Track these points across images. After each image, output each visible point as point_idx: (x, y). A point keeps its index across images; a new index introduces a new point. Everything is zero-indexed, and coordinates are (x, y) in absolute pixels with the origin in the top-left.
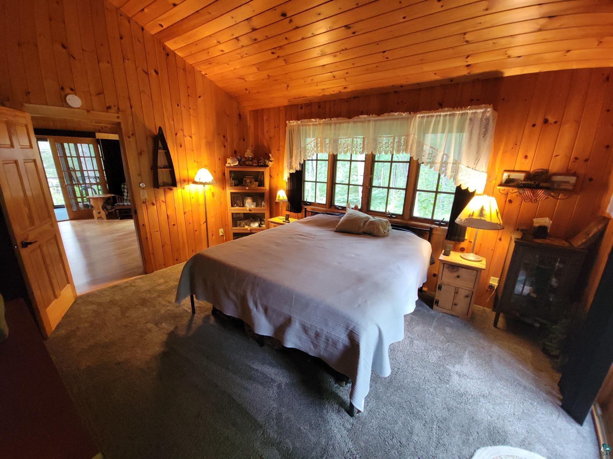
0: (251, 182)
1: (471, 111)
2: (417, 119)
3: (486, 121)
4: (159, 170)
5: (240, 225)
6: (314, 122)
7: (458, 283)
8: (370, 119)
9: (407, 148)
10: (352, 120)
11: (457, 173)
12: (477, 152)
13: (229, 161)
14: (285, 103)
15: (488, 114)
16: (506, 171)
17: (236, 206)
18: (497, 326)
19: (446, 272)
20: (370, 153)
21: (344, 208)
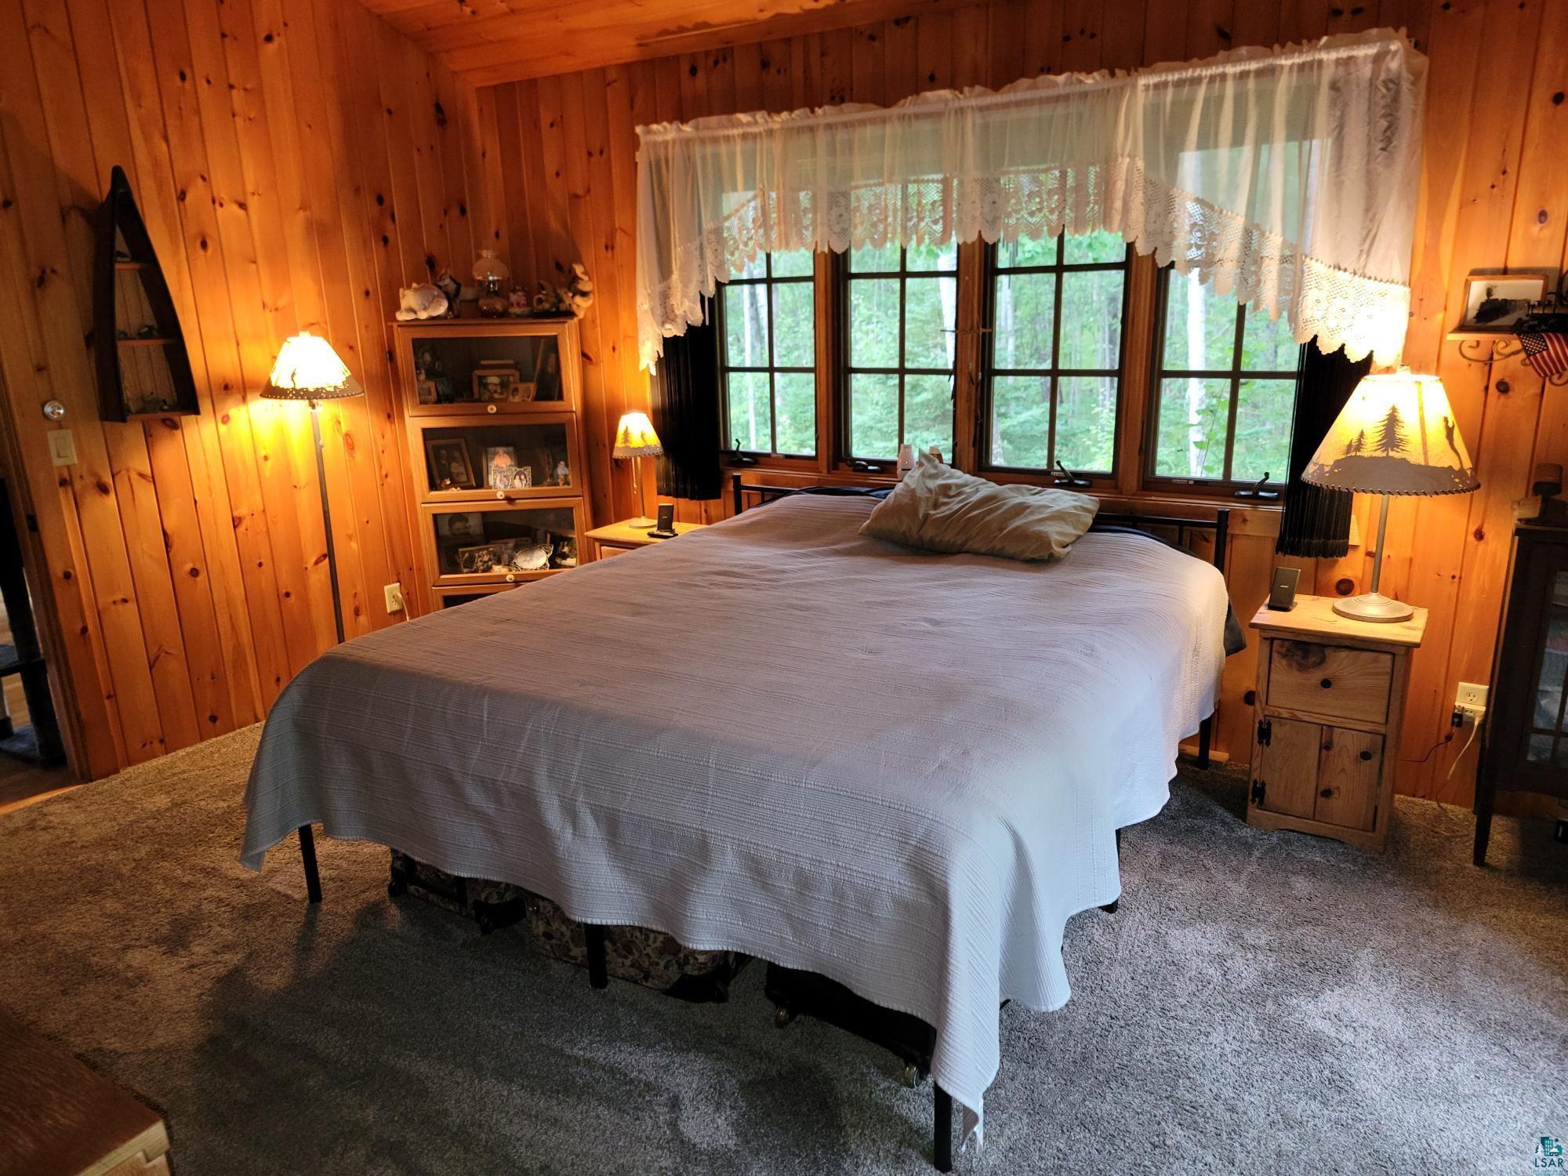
0: (504, 385)
1: (1333, 55)
2: (1141, 99)
3: (1388, 89)
4: (123, 348)
5: (470, 564)
6: (749, 124)
7: (1328, 708)
8: (964, 103)
9: (1111, 208)
10: (894, 111)
11: (1299, 295)
12: (1367, 210)
13: (409, 299)
14: (626, 50)
15: (1394, 65)
16: (1478, 273)
17: (447, 487)
18: (1487, 860)
19: (1284, 676)
20: (972, 238)
21: (887, 467)
